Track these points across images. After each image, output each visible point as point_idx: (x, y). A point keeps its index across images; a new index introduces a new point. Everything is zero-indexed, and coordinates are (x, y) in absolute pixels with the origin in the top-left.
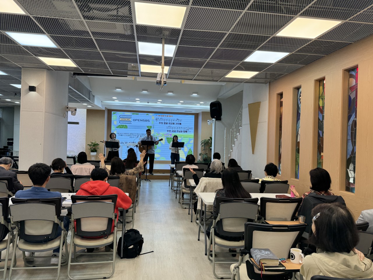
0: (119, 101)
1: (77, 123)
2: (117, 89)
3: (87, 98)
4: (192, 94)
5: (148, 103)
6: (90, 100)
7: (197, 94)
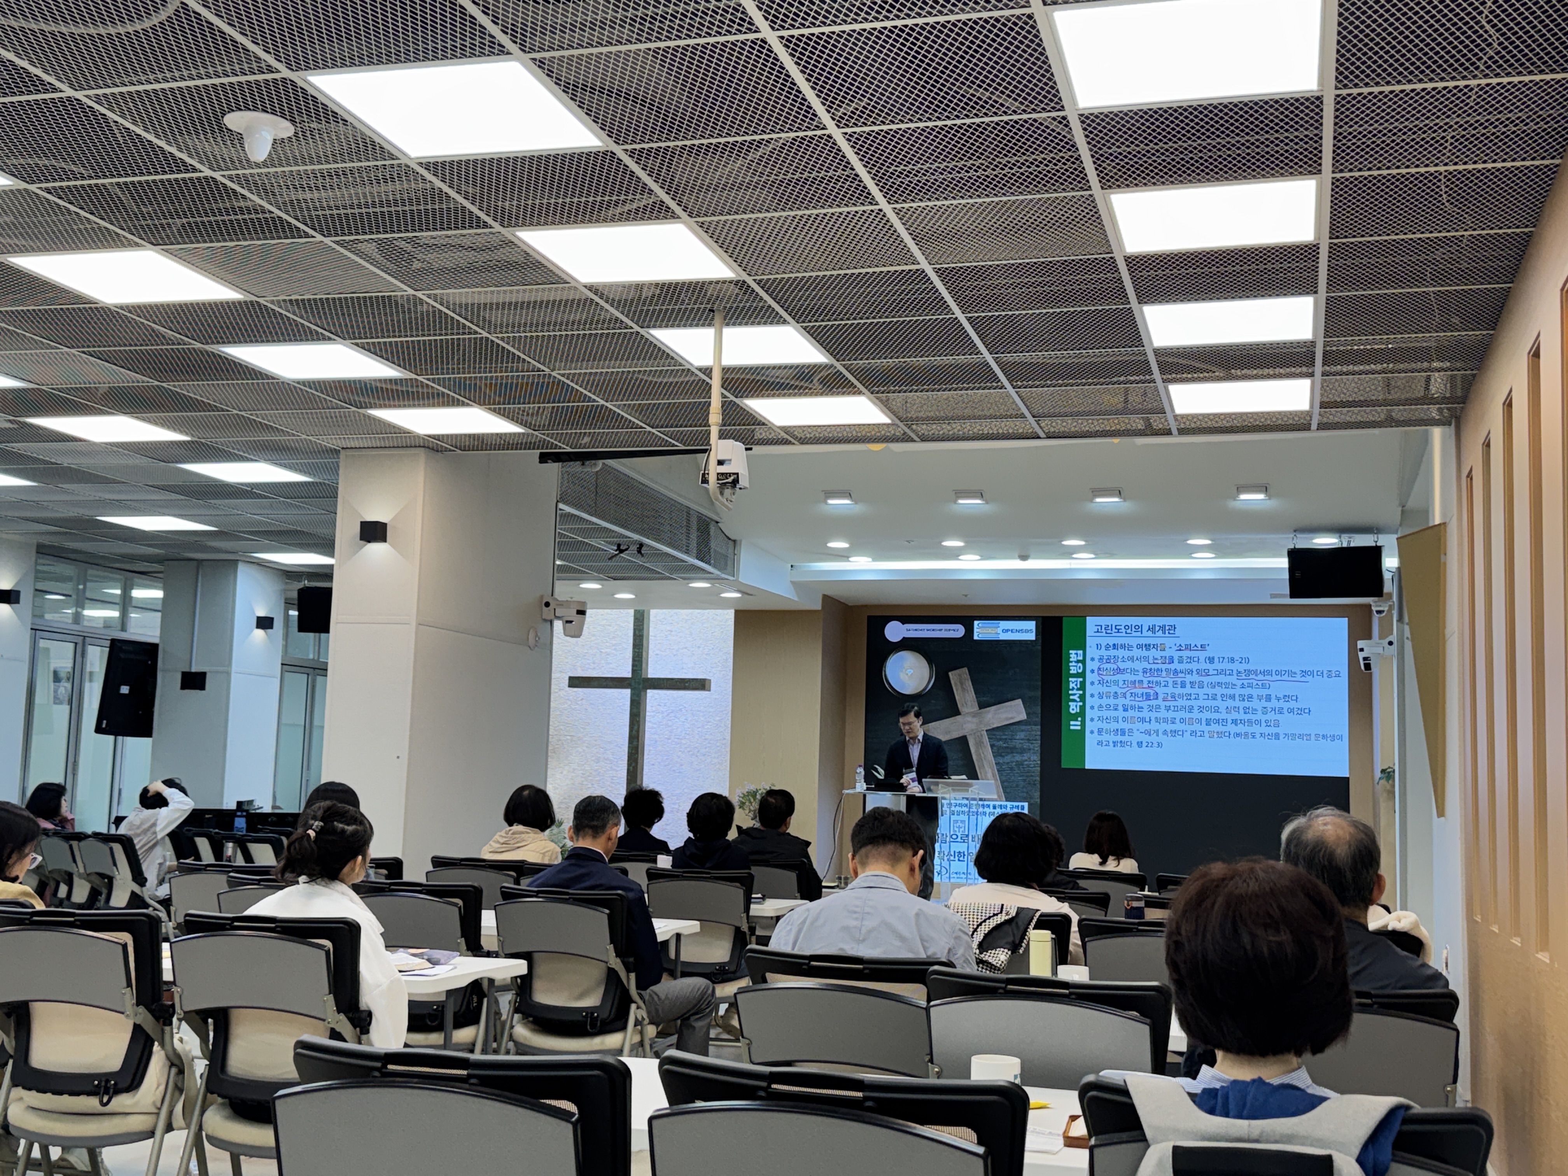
0: (874, 560)
1: (701, 685)
2: (830, 502)
3: (687, 552)
4: (1235, 498)
5: (1024, 558)
6: (708, 563)
7: (1261, 496)
